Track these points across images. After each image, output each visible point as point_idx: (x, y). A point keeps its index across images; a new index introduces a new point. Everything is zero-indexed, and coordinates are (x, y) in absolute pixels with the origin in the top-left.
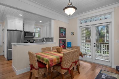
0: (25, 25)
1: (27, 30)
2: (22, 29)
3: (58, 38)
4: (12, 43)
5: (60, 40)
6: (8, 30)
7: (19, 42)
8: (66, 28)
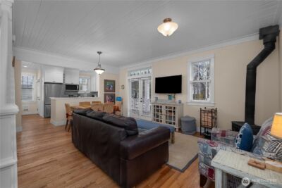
0: (66, 78)
1: (69, 82)
2: (62, 82)
3: (103, 93)
4: (51, 98)
5: (105, 95)
6: (45, 83)
7: (59, 97)
8: (114, 81)
